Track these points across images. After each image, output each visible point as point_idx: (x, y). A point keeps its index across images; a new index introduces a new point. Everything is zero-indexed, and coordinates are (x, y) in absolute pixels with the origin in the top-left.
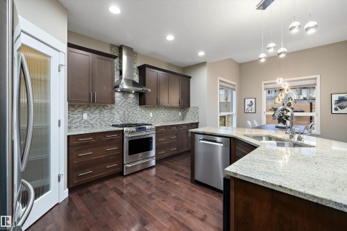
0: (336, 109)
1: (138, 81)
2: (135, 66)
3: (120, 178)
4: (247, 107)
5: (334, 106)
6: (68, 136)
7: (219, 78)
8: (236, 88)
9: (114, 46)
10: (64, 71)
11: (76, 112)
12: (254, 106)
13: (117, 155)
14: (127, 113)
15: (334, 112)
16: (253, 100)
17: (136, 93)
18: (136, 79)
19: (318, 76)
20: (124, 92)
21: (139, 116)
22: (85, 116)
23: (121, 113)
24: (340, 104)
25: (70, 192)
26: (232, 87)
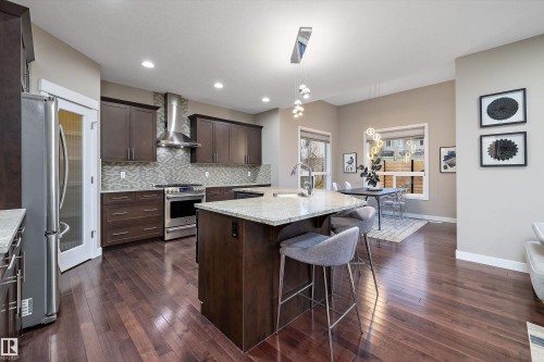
0: (445, 167)
1: (188, 135)
2: (186, 116)
3: (160, 243)
4: (346, 165)
5: (443, 164)
6: (102, 195)
7: (300, 128)
8: (330, 139)
9: (157, 94)
10: (97, 128)
11: (113, 170)
12: (354, 164)
13: (157, 217)
14: (174, 171)
15: (443, 170)
16: (354, 156)
17: (186, 148)
18: (187, 132)
19: (426, 125)
20: (171, 147)
21: (190, 175)
22: (123, 175)
23: (167, 171)
24: (449, 161)
25: (103, 251)
26: (324, 138)
